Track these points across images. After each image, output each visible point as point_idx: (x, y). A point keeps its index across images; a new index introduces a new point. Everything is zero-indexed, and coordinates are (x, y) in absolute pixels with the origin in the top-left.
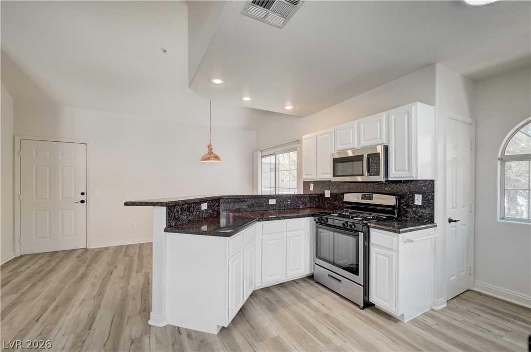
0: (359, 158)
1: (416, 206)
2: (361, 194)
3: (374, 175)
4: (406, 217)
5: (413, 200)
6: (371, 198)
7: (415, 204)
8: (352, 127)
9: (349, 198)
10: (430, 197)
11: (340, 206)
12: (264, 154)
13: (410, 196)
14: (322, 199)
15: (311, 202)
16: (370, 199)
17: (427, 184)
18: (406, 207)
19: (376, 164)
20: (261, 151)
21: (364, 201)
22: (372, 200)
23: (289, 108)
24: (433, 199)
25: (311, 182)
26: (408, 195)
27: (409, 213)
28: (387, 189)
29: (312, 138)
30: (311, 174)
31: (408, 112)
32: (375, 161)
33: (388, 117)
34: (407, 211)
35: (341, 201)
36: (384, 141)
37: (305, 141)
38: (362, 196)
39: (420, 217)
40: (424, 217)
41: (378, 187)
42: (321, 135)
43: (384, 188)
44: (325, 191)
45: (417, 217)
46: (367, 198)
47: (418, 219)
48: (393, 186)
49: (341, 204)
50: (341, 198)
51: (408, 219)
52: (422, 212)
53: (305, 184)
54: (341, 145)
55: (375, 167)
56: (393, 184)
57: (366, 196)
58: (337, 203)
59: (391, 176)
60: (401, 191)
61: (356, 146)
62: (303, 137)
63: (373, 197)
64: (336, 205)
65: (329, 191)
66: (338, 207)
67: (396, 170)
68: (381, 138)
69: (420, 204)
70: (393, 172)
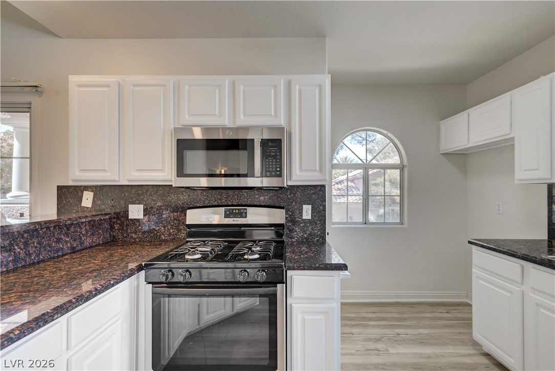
1: (305, 221)
2: (223, 209)
3: (271, 176)
4: (291, 238)
5: (301, 213)
6: (244, 215)
7: (304, 218)
9: (195, 217)
10: (321, 207)
11: (170, 234)
13: (296, 207)
14: (122, 224)
15: (93, 234)
16: (242, 217)
17: (317, 190)
18: (290, 224)
19: (274, 157)
21: (230, 221)
22: (246, 217)
24: (324, 210)
25: (86, 188)
26: (294, 206)
27: (296, 231)
28: (262, 198)
29: (109, 86)
31: (320, 86)
32: (273, 152)
33: (289, 85)
34: (293, 229)
35: (172, 224)
36: (282, 122)
37: (82, 89)
38: (225, 212)
39: (310, 234)
40: (314, 235)
41: (247, 196)
42: (135, 86)
43: (257, 196)
44: (131, 206)
45: (305, 236)
46: (236, 215)
47: (307, 239)
48: (271, 194)
49: (173, 229)
50: (172, 218)
51: (294, 240)
52: (312, 229)
53: (63, 192)
54: (192, 115)
55: (272, 162)
56: (271, 191)
57: (234, 211)
58: (163, 228)
59: (294, 178)
60: (284, 201)
61: (227, 122)
62: (74, 79)
63: (246, 213)
64: (158, 232)
65: (141, 206)
66: (164, 236)
67: (301, 169)
68: (276, 115)
69: (309, 217)
70: (297, 173)
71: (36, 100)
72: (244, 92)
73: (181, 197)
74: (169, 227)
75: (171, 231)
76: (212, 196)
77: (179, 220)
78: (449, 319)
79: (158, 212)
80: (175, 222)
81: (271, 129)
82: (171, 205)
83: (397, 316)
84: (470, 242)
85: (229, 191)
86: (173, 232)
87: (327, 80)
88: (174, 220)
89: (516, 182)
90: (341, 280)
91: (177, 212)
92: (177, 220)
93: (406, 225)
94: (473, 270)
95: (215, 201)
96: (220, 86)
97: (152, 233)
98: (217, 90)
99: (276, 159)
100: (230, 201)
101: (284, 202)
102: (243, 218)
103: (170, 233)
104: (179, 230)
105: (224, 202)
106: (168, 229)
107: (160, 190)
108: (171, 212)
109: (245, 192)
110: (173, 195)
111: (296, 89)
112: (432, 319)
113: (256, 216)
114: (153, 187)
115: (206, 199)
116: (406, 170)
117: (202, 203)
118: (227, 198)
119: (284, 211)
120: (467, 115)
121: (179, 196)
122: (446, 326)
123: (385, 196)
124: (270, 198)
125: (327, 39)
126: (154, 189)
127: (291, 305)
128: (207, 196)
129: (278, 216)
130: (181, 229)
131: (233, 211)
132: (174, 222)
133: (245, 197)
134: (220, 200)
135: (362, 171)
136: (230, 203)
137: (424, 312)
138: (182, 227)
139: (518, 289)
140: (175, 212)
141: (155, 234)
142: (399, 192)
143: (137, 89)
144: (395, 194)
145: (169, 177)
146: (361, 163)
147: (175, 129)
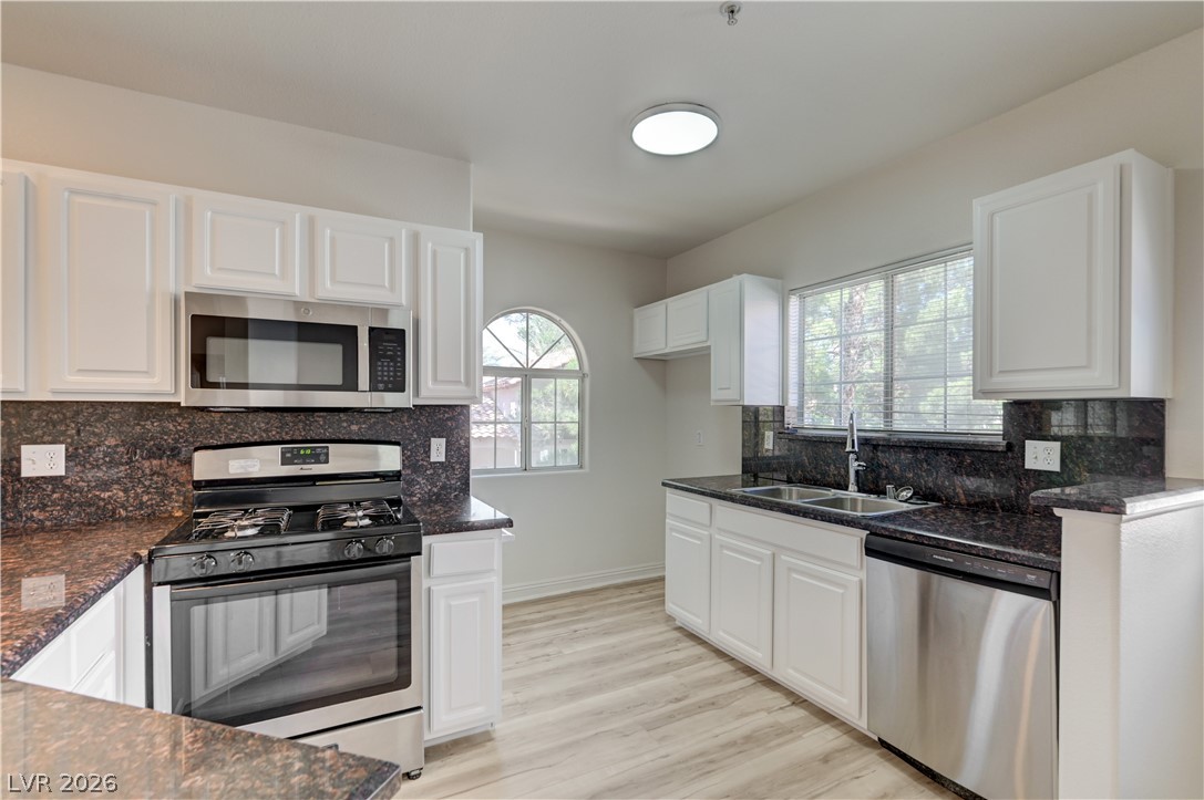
0: (330, 334)
1: (434, 465)
2: (278, 448)
3: (386, 390)
5: (427, 453)
6: (322, 458)
7: (432, 460)
9: (212, 465)
10: (462, 442)
13: (418, 443)
16: (318, 462)
17: (455, 414)
18: (410, 471)
19: (392, 359)
21: (295, 471)
22: (327, 462)
24: (468, 446)
26: (415, 440)
27: (418, 483)
31: (467, 249)
32: (390, 350)
33: (415, 240)
34: (413, 480)
35: (147, 483)
36: (403, 299)
38: (283, 454)
39: (443, 487)
40: (450, 488)
41: (325, 423)
42: (73, 192)
43: (345, 424)
44: (27, 449)
45: (435, 490)
46: (305, 460)
47: (438, 495)
48: (373, 420)
49: (149, 493)
50: (147, 471)
51: (415, 499)
52: (447, 477)
54: (220, 269)
55: (388, 366)
56: (373, 415)
57: (302, 452)
58: (121, 494)
59: (423, 392)
60: (396, 431)
61: (297, 290)
63: (327, 455)
64: (109, 503)
65: (60, 449)
66: (126, 509)
67: (435, 380)
68: (392, 288)
69: (442, 459)
70: (429, 385)
72: (333, 240)
73: (171, 427)
74: (139, 491)
75: (145, 498)
76: (246, 424)
77: (165, 475)
78: (642, 599)
79: (107, 459)
80: (155, 478)
82: (144, 445)
83: (574, 609)
84: (664, 484)
85: (285, 414)
86: (151, 499)
87: (477, 242)
88: (153, 475)
89: (712, 404)
90: (504, 544)
91: (161, 459)
92: (159, 474)
93: (586, 469)
94: (667, 521)
95: (255, 434)
96: (283, 223)
97: (90, 505)
98: (277, 230)
99: (396, 362)
100: (287, 433)
101: (398, 435)
102: (320, 463)
103: (142, 503)
104: (166, 496)
105: (274, 435)
106: (137, 495)
107: (114, 413)
108: (143, 459)
109: (320, 417)
110: (149, 423)
111: (428, 248)
112: (619, 604)
113: (343, 459)
114: (92, 406)
115: (233, 430)
116: (587, 381)
117: (223, 439)
118: (281, 427)
119: (397, 449)
120: (664, 306)
121: (166, 424)
122: (637, 609)
123: (555, 422)
124: (370, 428)
125: (472, 165)
126: (96, 409)
127: (429, 589)
128: (236, 425)
129: (389, 458)
130: (172, 493)
131: (299, 451)
132: (151, 480)
133: (319, 427)
134: (266, 431)
135: (519, 379)
136: (288, 438)
137: (610, 598)
138: (173, 489)
139: (706, 533)
140: (155, 458)
141: (98, 508)
142: (576, 416)
143: (79, 199)
144: (568, 420)
145: (168, 387)
146: (519, 366)
147: (188, 295)
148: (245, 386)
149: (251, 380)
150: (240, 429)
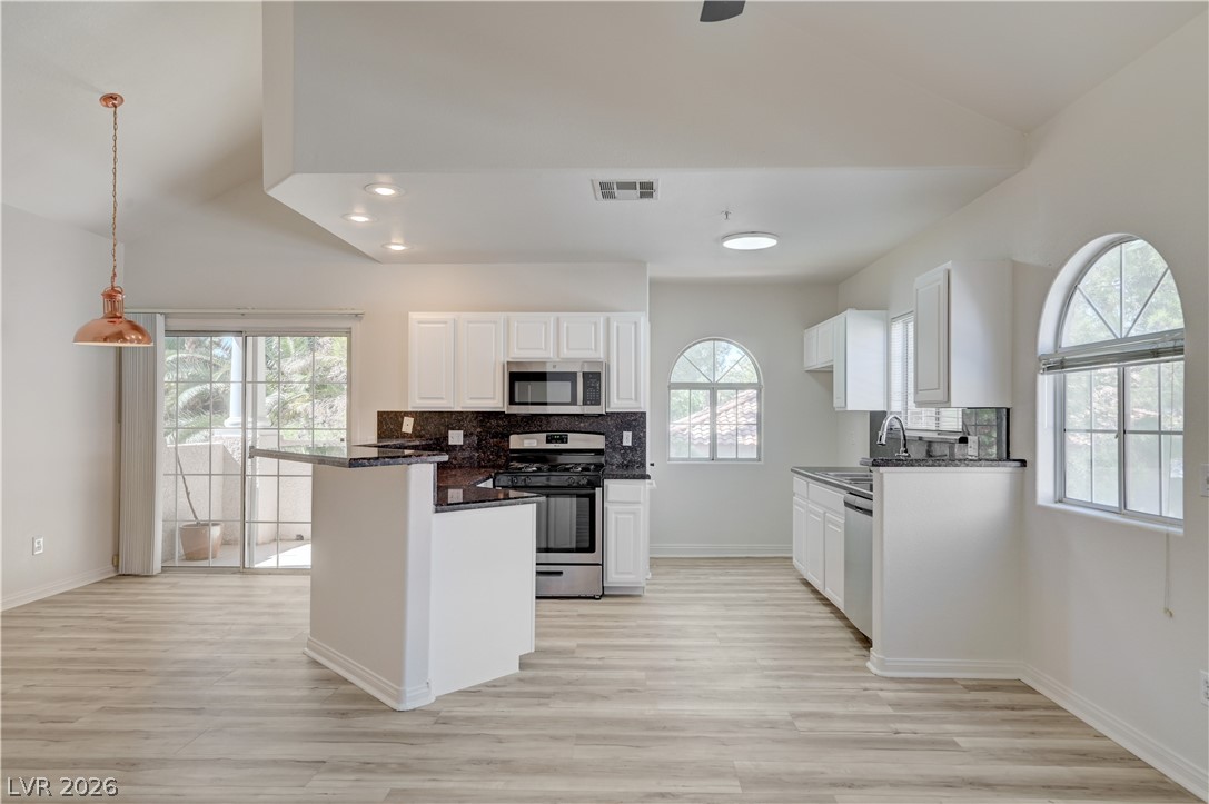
0: (569, 377)
1: (625, 448)
2: (547, 434)
3: (591, 404)
5: (621, 440)
6: (565, 440)
7: (624, 444)
8: (546, 323)
9: (517, 442)
10: (641, 434)
12: (176, 324)
13: (615, 434)
17: (637, 417)
18: (610, 450)
19: (594, 387)
20: (166, 316)
21: (552, 446)
22: (567, 442)
23: (397, 247)
24: (644, 437)
25: (407, 414)
27: (616, 457)
28: (582, 425)
29: (446, 323)
30: (442, 398)
31: (636, 323)
32: (593, 384)
33: (608, 321)
34: (612, 455)
35: (492, 449)
36: (601, 355)
37: (422, 325)
38: (547, 437)
39: (630, 461)
40: (635, 460)
41: (567, 422)
42: (469, 322)
43: (577, 423)
44: (450, 432)
45: (626, 462)
46: (557, 441)
47: (627, 465)
48: (591, 421)
49: (493, 455)
50: (493, 444)
51: (614, 467)
52: (633, 454)
53: (384, 418)
54: (520, 349)
55: (593, 392)
56: (591, 418)
57: (555, 437)
58: (482, 455)
59: (612, 406)
60: (604, 427)
61: (553, 356)
62: (414, 316)
63: (567, 438)
64: (478, 459)
65: (462, 432)
66: (483, 462)
67: (618, 398)
68: (596, 350)
69: (630, 444)
70: (617, 400)
71: (356, 326)
72: (567, 328)
73: (501, 423)
74: (489, 453)
75: (491, 457)
76: (531, 422)
77: (499, 446)
79: (478, 438)
80: (495, 447)
81: (591, 363)
82: (491, 432)
84: (791, 470)
85: (549, 418)
87: (642, 318)
91: (500, 437)
94: (794, 497)
95: (535, 427)
97: (471, 459)
98: (543, 326)
99: (596, 388)
100: (555, 427)
101: (604, 429)
102: (564, 443)
103: (489, 460)
104: (499, 457)
105: (547, 428)
106: (488, 455)
107: (481, 417)
108: (491, 438)
109: (564, 419)
110: (493, 421)
111: (614, 325)
113: (576, 441)
114: (472, 414)
115: (526, 425)
116: (763, 391)
118: (547, 424)
119: (603, 437)
120: (816, 330)
121: (499, 422)
123: (737, 424)
124: (590, 425)
125: (649, 265)
126: (474, 415)
127: (607, 507)
128: (527, 423)
129: (598, 442)
130: (504, 454)
131: (553, 437)
133: (564, 424)
134: (541, 426)
135: (707, 391)
136: (554, 429)
138: (504, 452)
139: (805, 504)
140: (495, 438)
141: (474, 460)
142: (754, 421)
143: (471, 325)
145: (501, 405)
146: (707, 381)
147: (508, 363)
148: (546, 404)
149: (548, 401)
150: (529, 424)
